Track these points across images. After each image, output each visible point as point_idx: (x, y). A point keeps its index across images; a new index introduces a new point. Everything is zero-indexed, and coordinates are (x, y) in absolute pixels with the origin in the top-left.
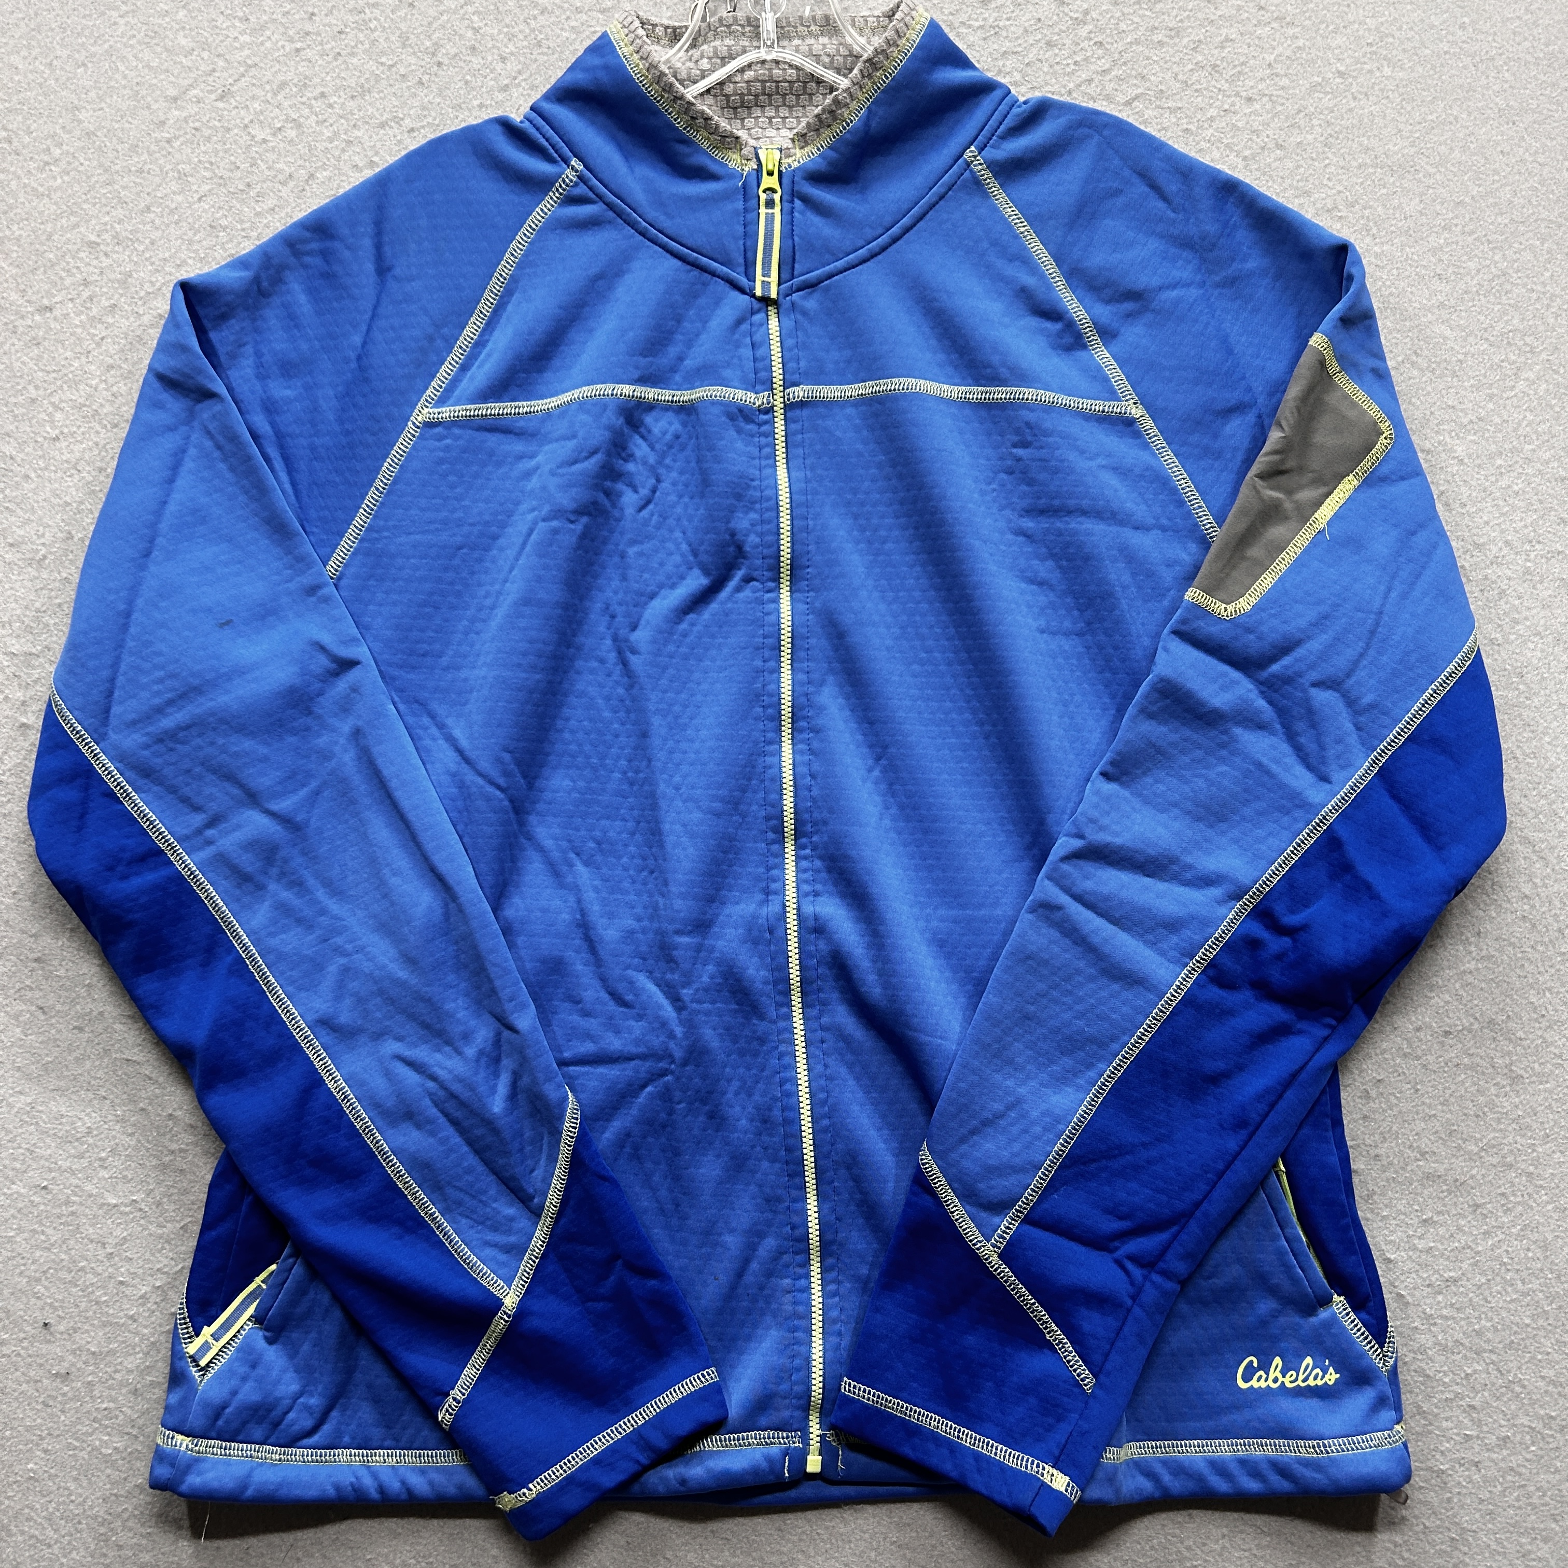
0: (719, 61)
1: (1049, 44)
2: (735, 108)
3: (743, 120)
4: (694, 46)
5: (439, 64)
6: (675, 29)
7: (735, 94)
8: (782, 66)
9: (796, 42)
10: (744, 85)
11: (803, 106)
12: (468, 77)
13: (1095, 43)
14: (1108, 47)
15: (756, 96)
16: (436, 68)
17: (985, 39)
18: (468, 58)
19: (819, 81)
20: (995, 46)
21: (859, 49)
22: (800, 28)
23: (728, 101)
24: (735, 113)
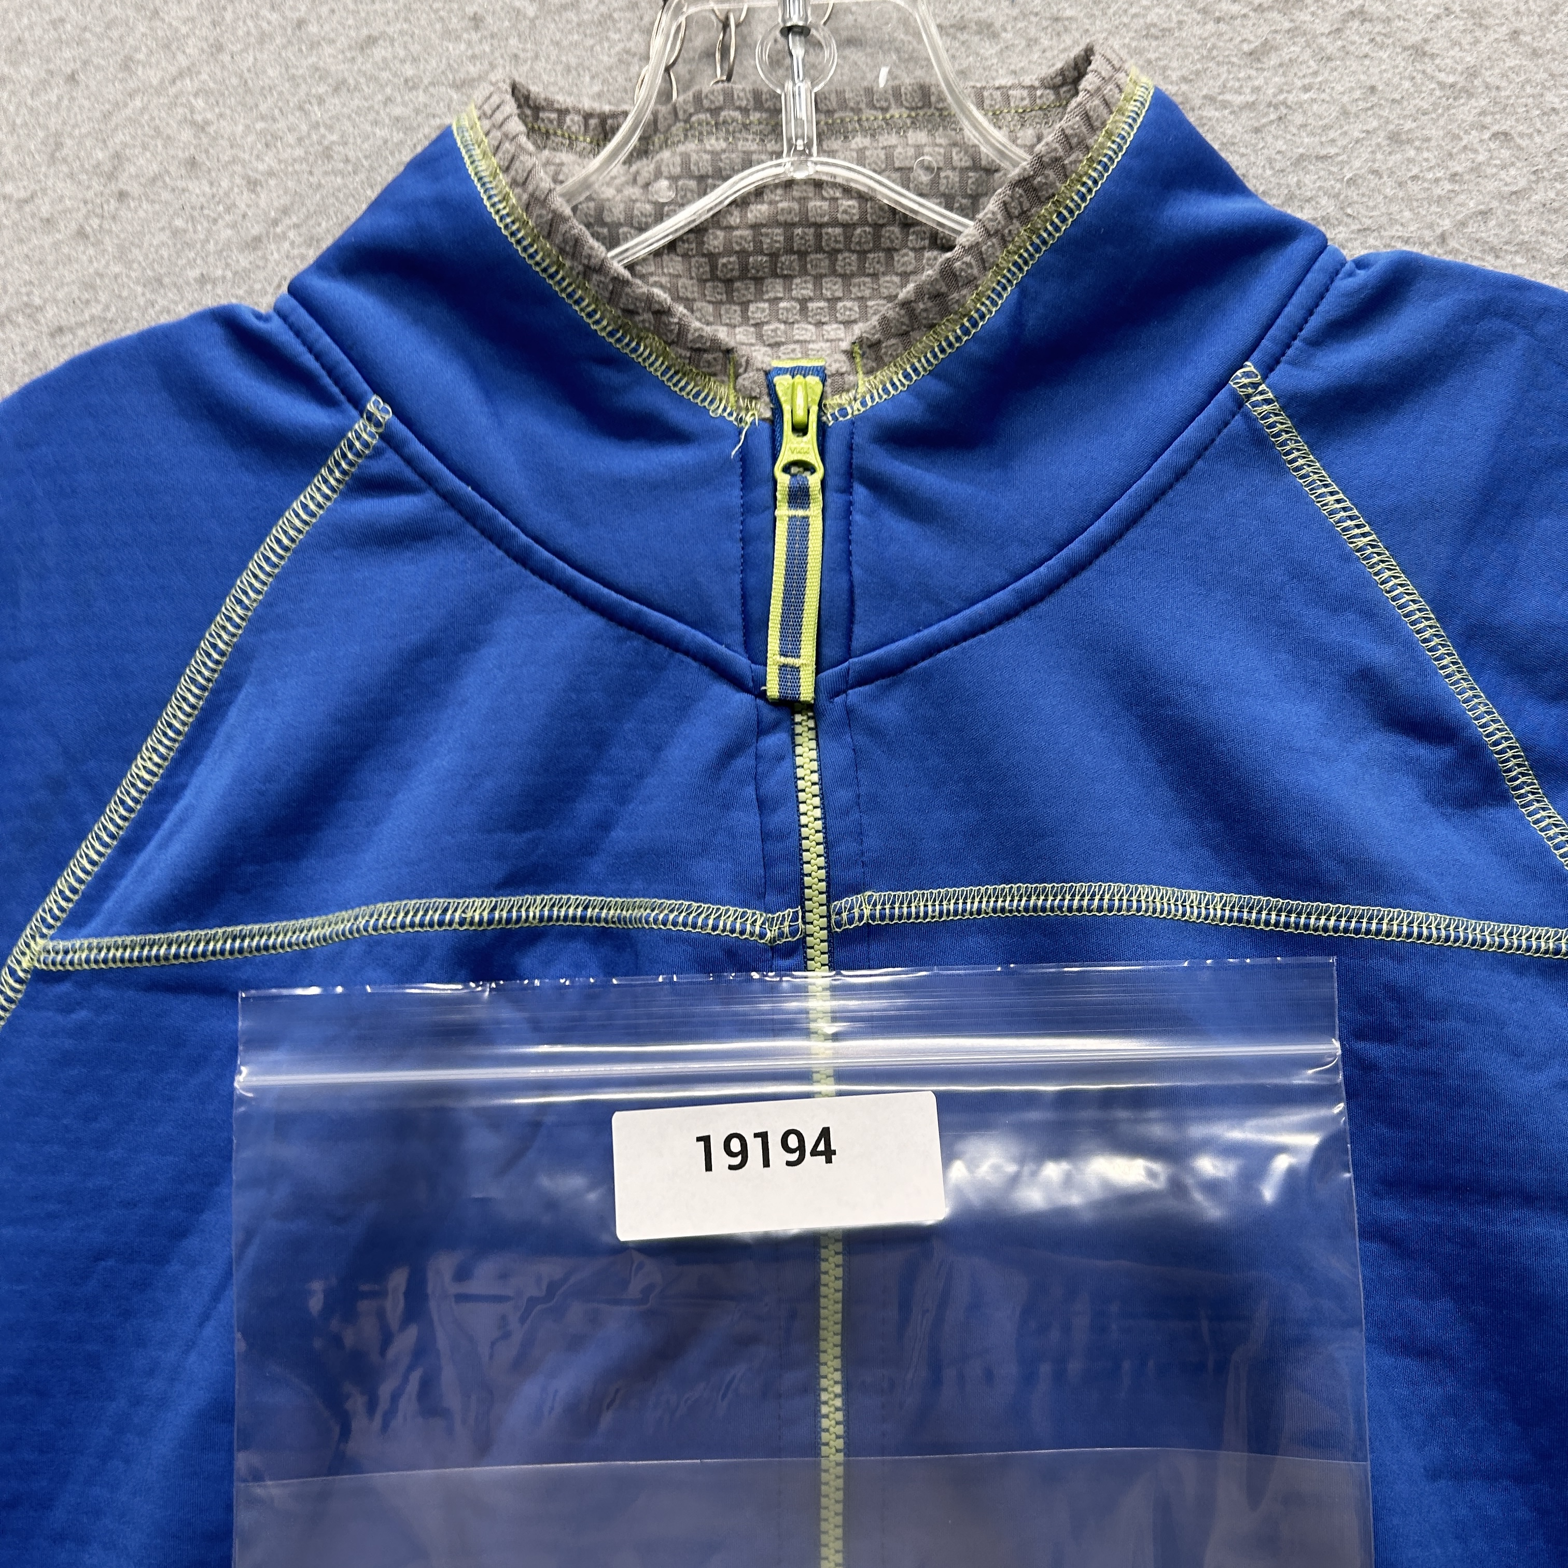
0: (693, 184)
1: (1396, 139)
2: (729, 282)
3: (745, 305)
4: (643, 151)
5: (122, 196)
6: (603, 118)
7: (729, 252)
8: (828, 192)
9: (859, 141)
10: (747, 233)
11: (875, 276)
12: (179, 223)
13: (1495, 135)
14: (1524, 143)
15: (774, 256)
16: (113, 203)
17: (1257, 130)
18: (180, 184)
19: (908, 223)
20: (1280, 145)
21: (993, 155)
22: (868, 113)
23: (713, 267)
24: (729, 292)
